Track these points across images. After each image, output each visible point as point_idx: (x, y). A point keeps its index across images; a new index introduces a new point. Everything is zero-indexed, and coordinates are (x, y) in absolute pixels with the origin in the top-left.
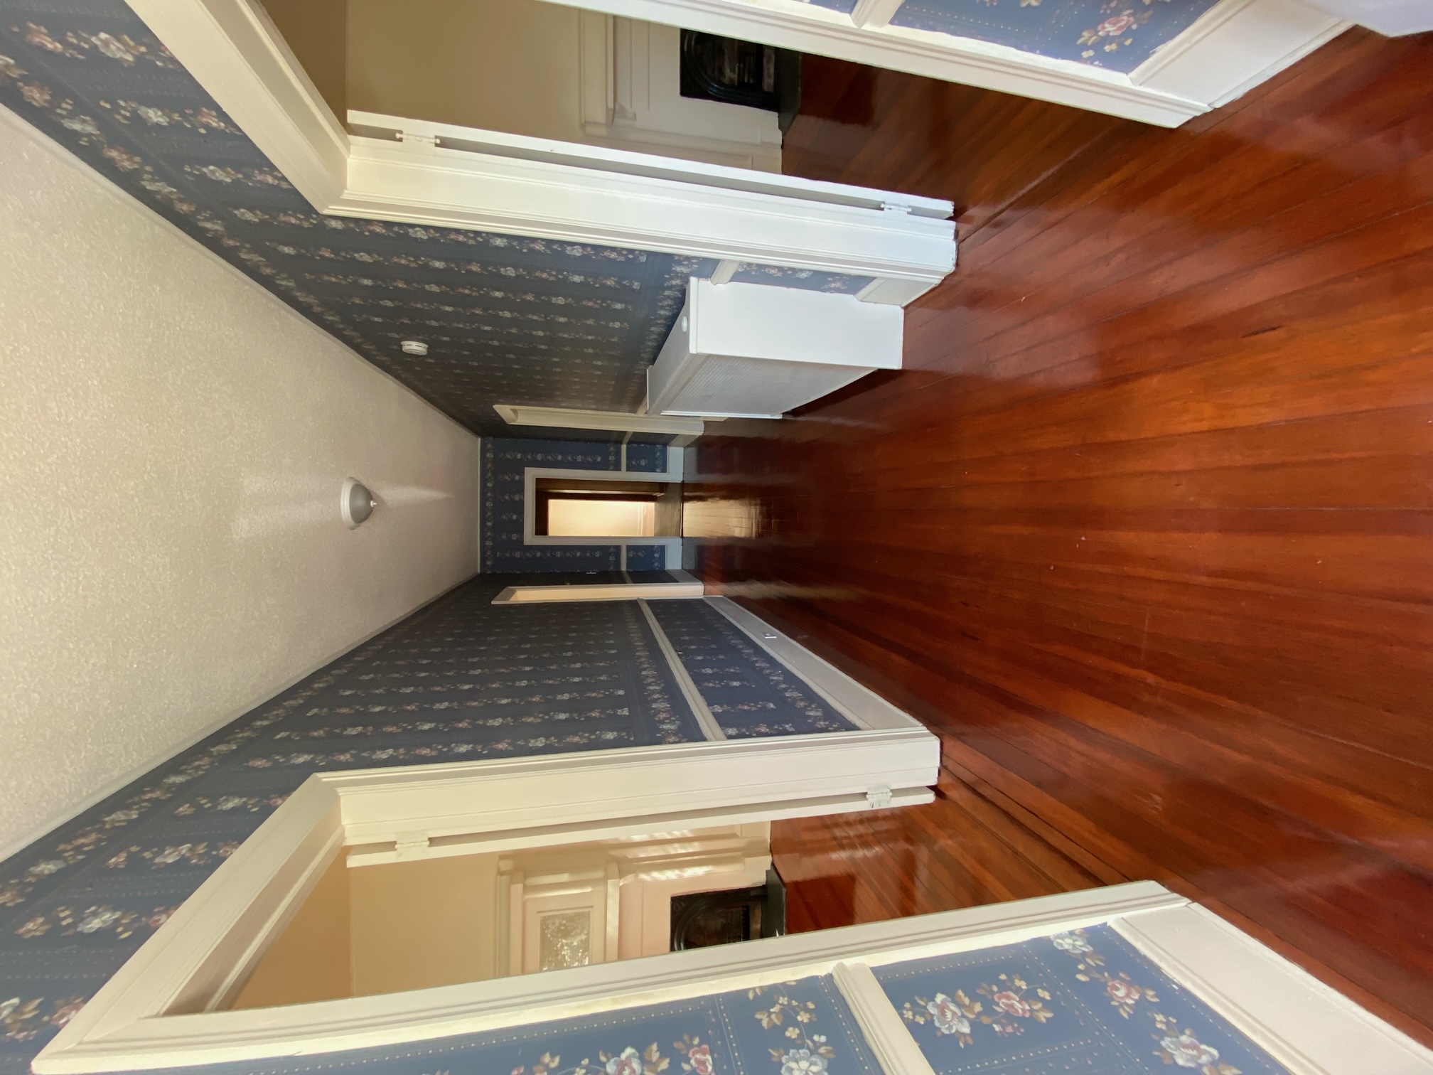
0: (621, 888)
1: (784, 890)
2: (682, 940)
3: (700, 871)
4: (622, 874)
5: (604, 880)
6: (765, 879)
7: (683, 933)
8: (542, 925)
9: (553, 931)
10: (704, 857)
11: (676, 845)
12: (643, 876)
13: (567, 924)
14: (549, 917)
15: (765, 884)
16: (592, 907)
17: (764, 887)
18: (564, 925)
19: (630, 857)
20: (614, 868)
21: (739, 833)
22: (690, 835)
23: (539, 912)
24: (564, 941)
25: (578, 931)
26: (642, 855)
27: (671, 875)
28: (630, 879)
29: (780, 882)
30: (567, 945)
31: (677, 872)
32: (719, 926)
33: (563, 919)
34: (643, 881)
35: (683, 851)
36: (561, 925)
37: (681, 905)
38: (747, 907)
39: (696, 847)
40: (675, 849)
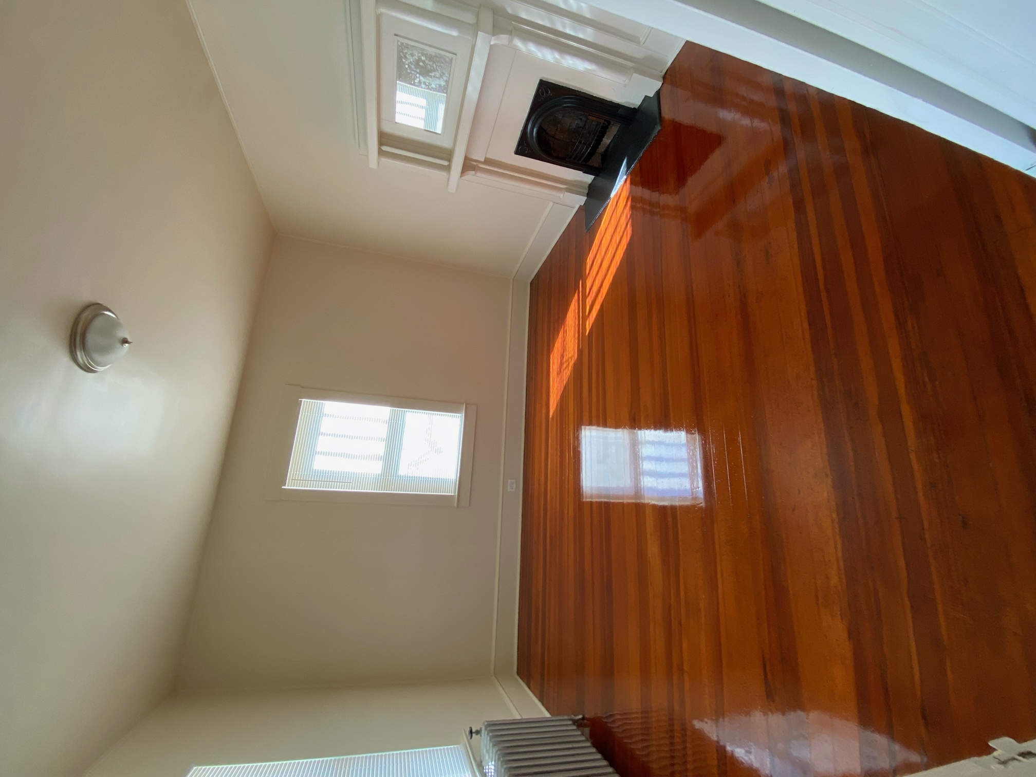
0: (491, 47)
1: (658, 128)
2: (537, 125)
3: (581, 65)
4: (496, 30)
5: (475, 28)
6: (640, 104)
7: (540, 121)
8: (399, 52)
9: (411, 63)
10: (591, 50)
11: (567, 21)
12: (518, 43)
13: (426, 62)
14: (407, 47)
15: (637, 107)
16: (455, 54)
17: (634, 111)
18: (423, 62)
19: (510, 11)
20: (487, 18)
21: (642, 39)
22: (588, 15)
23: (396, 35)
24: (422, 78)
25: (438, 74)
26: (524, 15)
27: (548, 56)
28: (503, 39)
29: (657, 116)
30: (425, 83)
31: (557, 55)
32: (574, 126)
33: (423, 54)
34: (516, 49)
35: (572, 33)
36: (419, 60)
37: (547, 92)
38: (609, 123)
39: (587, 34)
40: (564, 25)
